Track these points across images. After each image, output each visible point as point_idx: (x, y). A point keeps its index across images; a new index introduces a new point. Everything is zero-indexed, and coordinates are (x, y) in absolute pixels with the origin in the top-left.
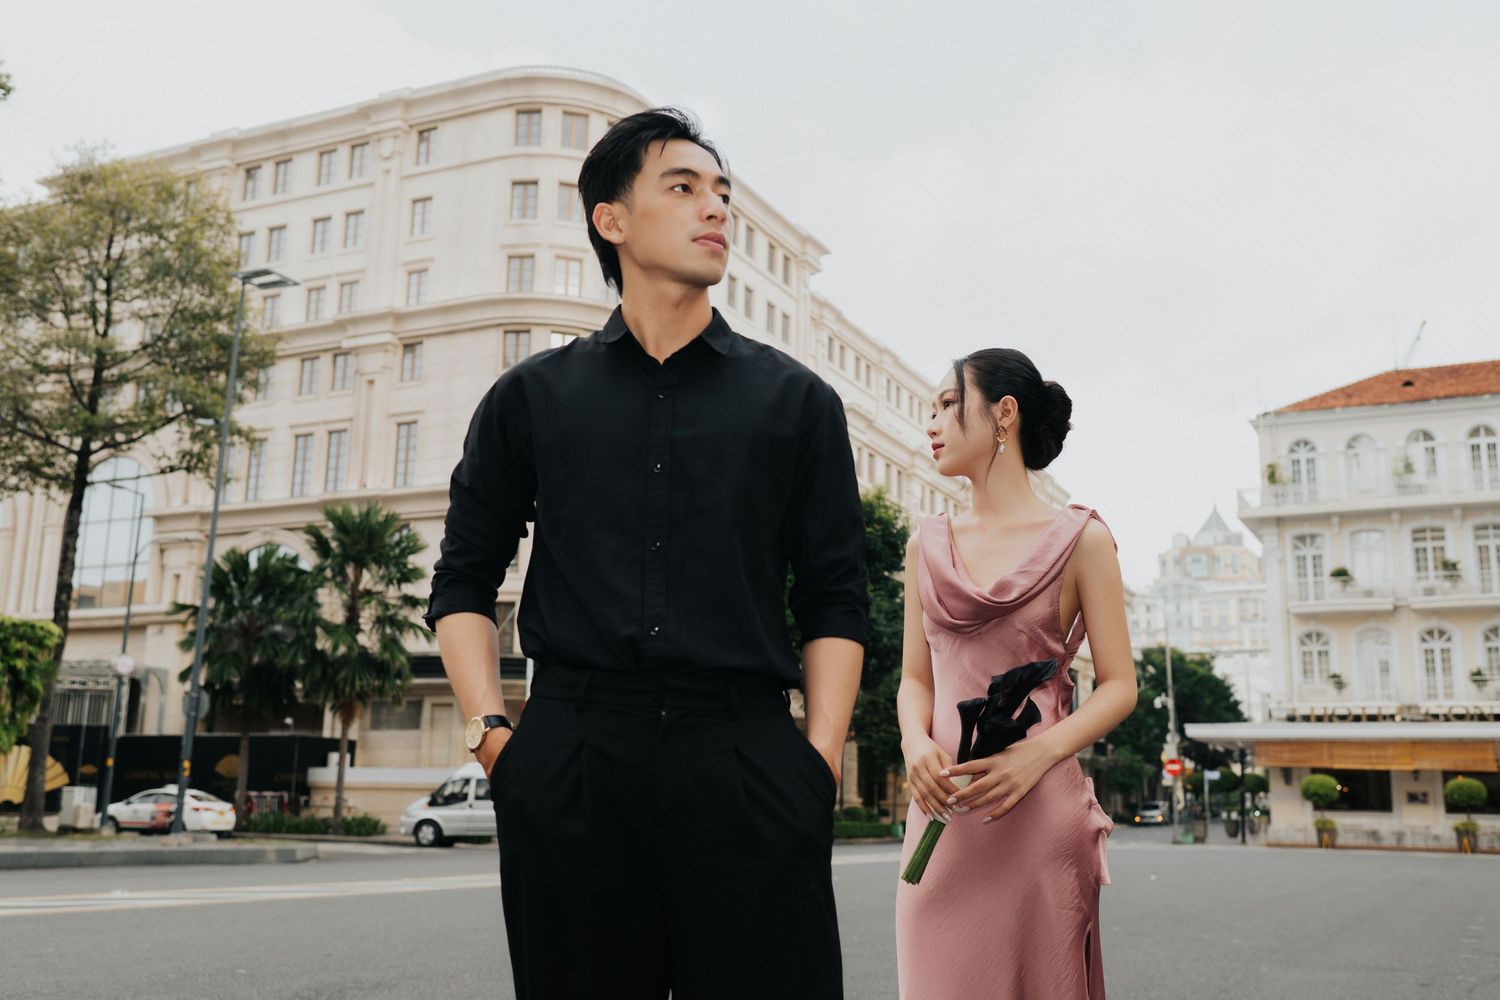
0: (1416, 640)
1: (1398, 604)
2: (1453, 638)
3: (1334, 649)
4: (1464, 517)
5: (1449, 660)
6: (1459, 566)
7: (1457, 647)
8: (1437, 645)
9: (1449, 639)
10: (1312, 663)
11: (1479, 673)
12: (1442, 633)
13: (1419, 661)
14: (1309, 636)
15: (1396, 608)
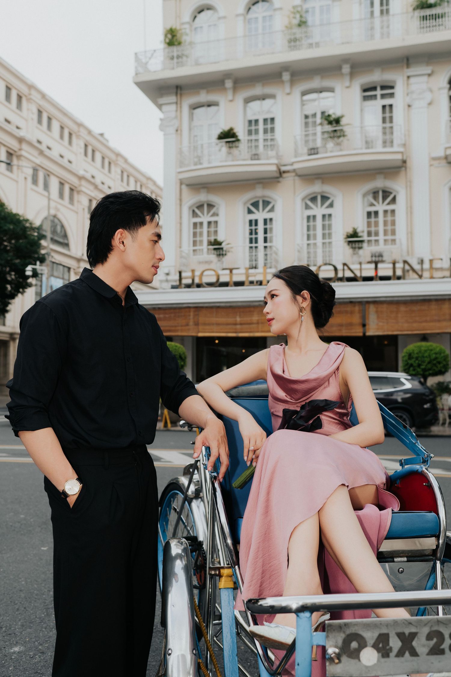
0: (299, 204)
1: (283, 169)
2: (335, 204)
3: (221, 219)
4: (352, 75)
5: (330, 226)
6: (343, 121)
7: (337, 212)
8: (319, 211)
9: (331, 205)
10: (201, 234)
11: (355, 234)
12: (325, 198)
13: (300, 226)
14: (200, 207)
15: (281, 173)
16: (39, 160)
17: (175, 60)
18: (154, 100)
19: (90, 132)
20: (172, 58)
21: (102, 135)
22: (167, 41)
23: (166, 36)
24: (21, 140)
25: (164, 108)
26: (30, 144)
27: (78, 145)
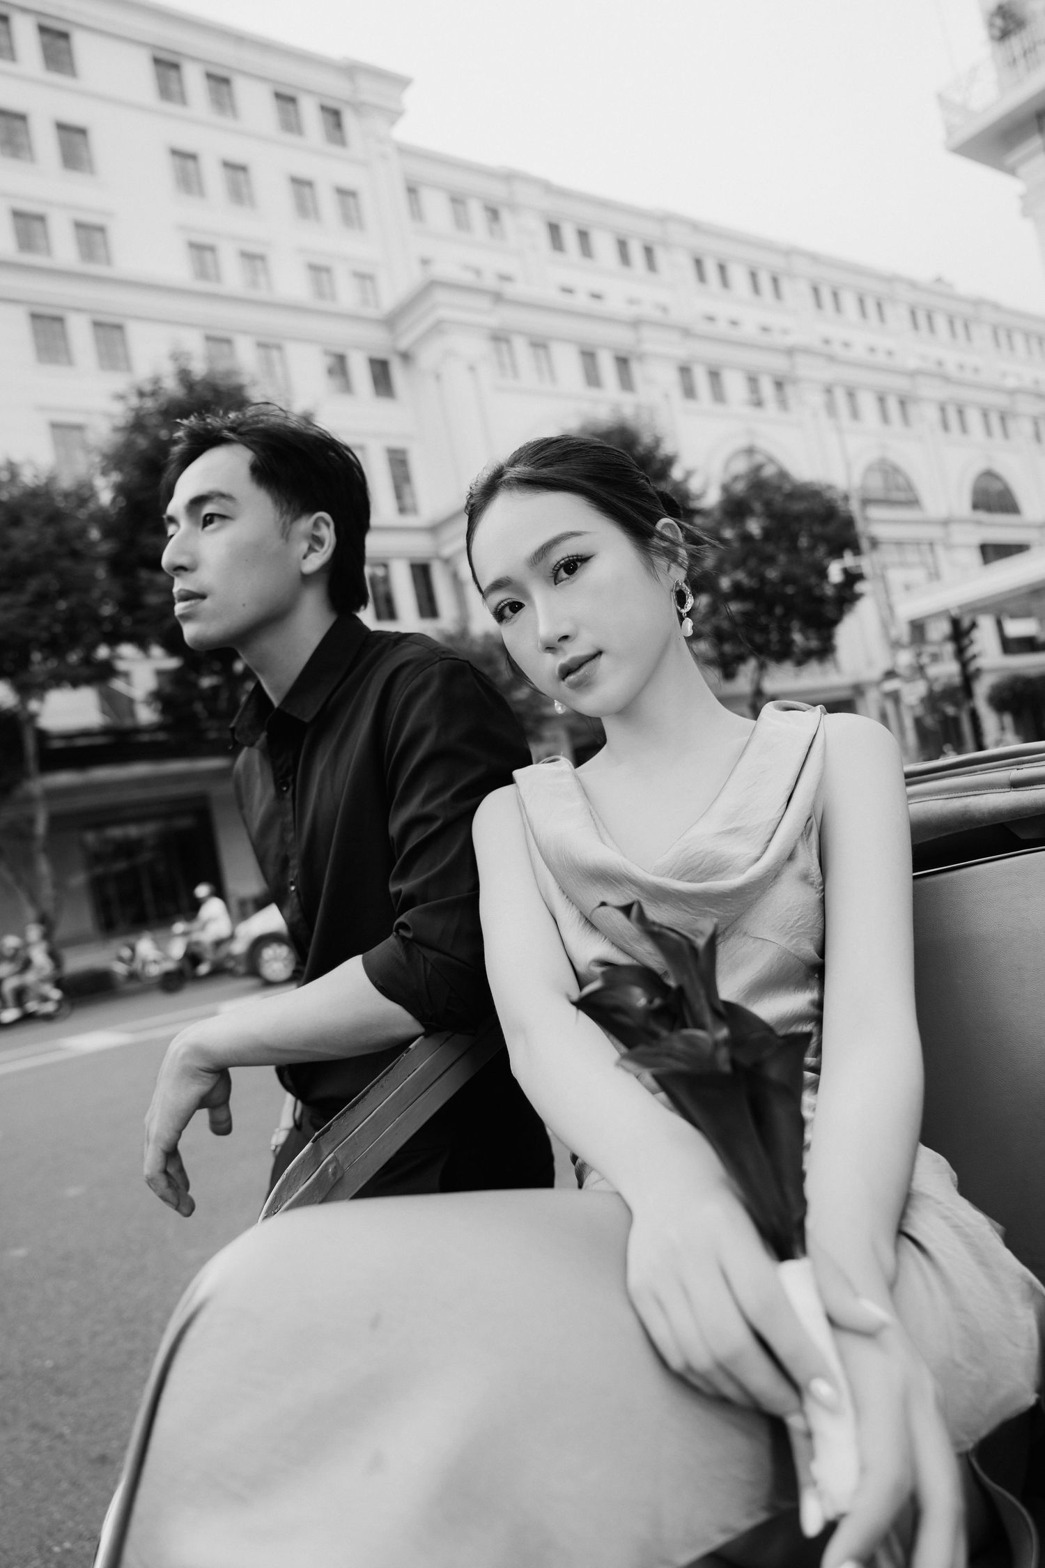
16: (828, 373)
17: (1021, 62)
18: (998, 165)
19: (913, 285)
20: (1014, 62)
21: (939, 280)
22: (997, 33)
23: (991, 25)
24: (790, 352)
25: (1022, 170)
26: (807, 351)
27: (897, 316)
